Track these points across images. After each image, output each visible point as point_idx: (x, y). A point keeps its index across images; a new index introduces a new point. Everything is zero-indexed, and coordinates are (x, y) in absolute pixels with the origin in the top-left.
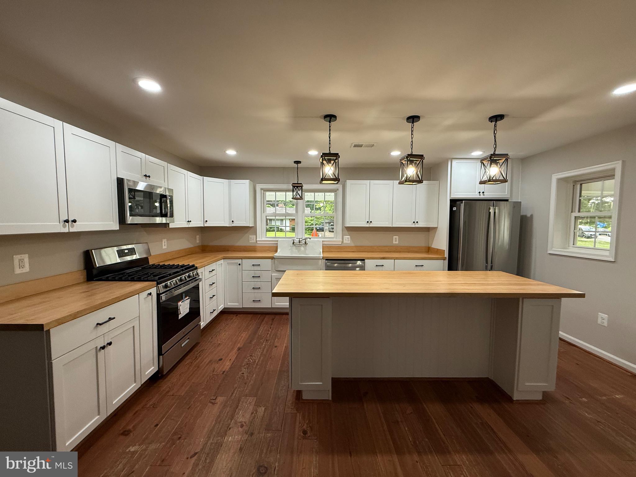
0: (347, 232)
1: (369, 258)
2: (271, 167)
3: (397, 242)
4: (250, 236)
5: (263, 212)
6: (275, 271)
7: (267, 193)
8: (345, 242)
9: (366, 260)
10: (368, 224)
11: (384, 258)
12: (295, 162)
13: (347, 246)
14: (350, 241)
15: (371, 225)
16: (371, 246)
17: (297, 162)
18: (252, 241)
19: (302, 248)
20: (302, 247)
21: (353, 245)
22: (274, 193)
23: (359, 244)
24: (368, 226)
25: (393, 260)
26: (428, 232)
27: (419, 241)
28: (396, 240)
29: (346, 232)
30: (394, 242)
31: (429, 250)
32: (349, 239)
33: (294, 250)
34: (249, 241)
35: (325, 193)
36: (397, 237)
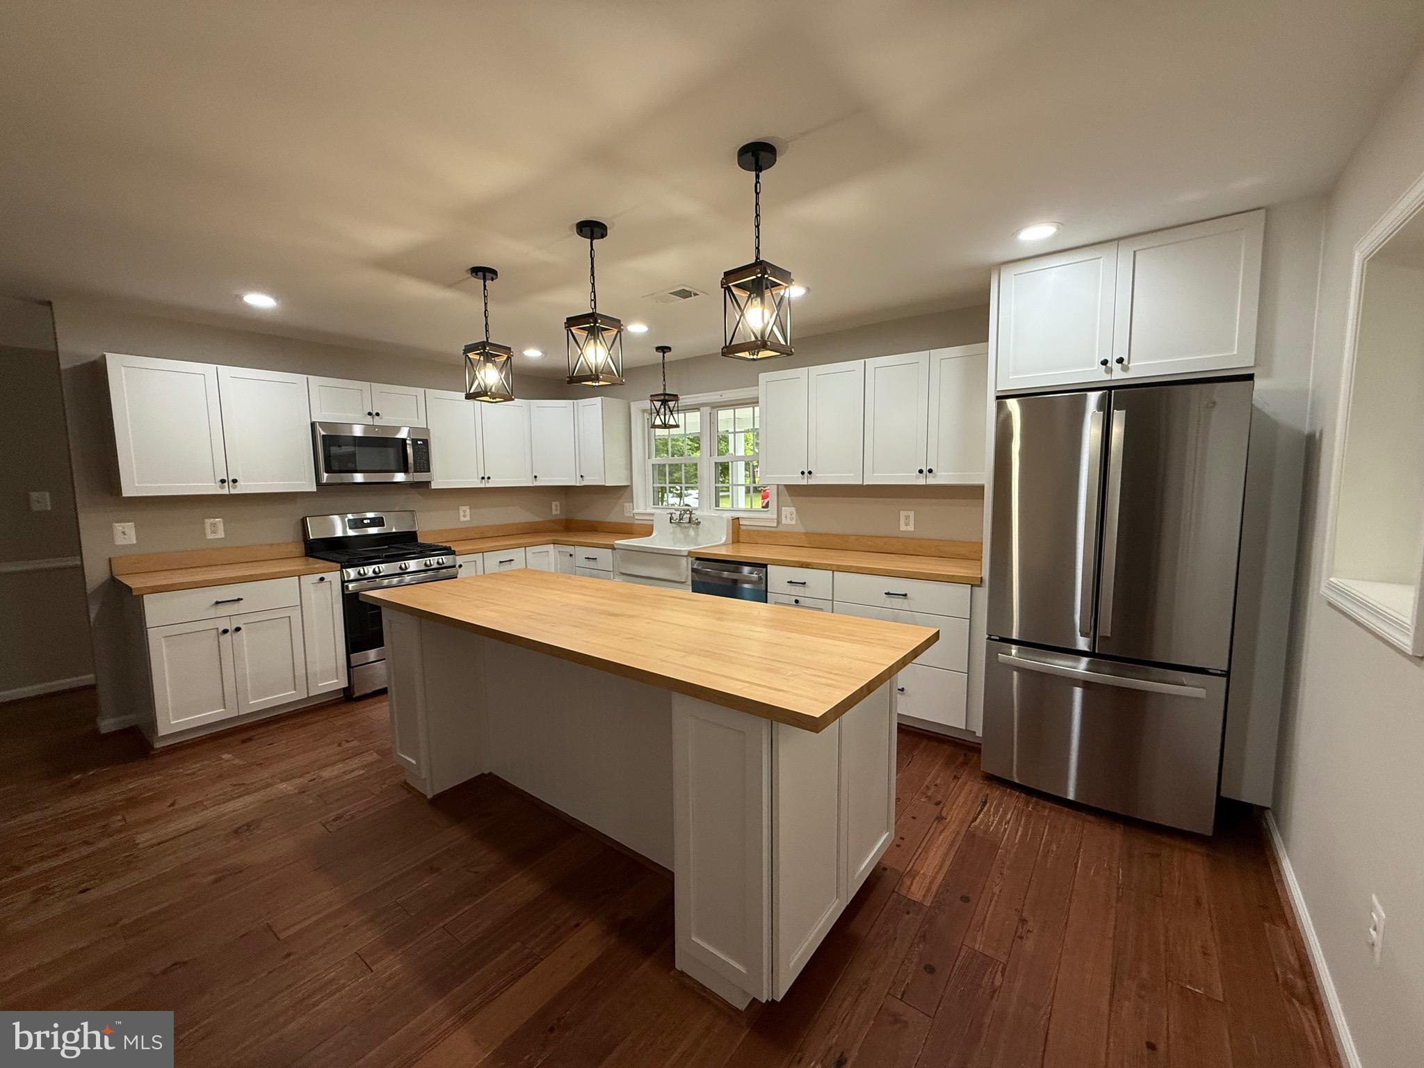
0: (789, 498)
1: (775, 563)
2: (650, 366)
3: (911, 528)
4: (626, 504)
5: (647, 457)
8: (784, 521)
9: (768, 566)
10: (806, 479)
11: (807, 566)
12: (658, 349)
13: (789, 533)
14: (796, 520)
16: (843, 536)
17: (664, 349)
18: (629, 514)
21: (802, 529)
23: (815, 527)
25: (829, 572)
28: (907, 522)
29: (786, 498)
30: (903, 528)
32: (795, 516)
34: (624, 514)
35: (736, 410)
36: (912, 514)
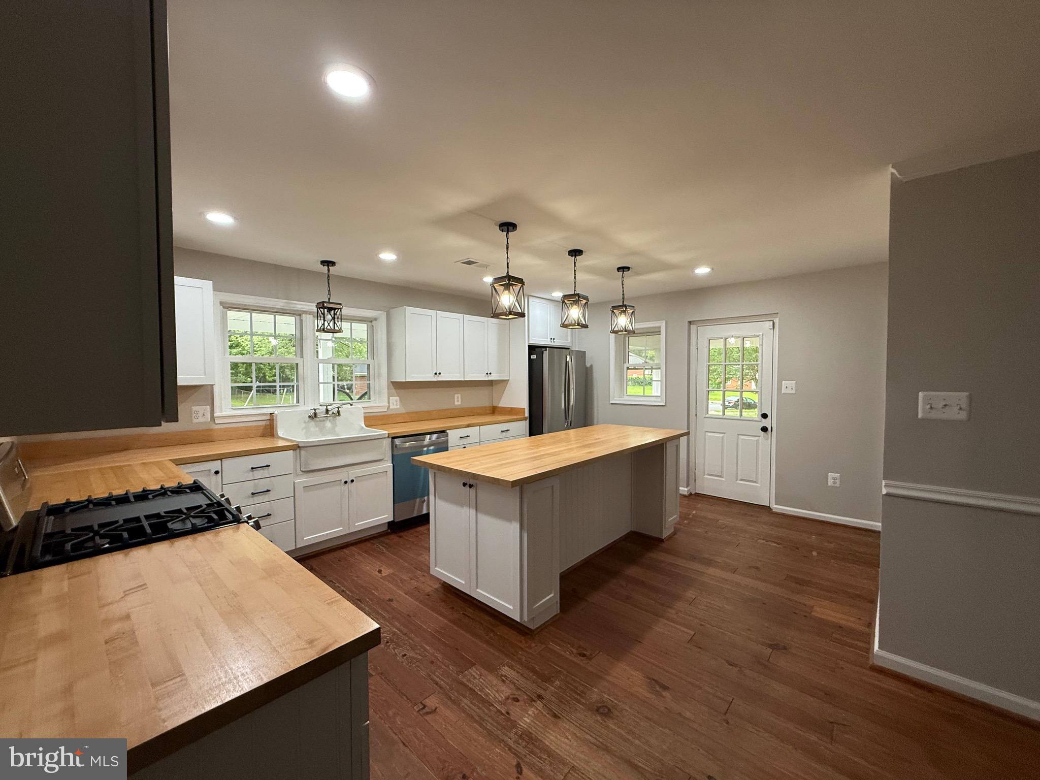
0: (396, 391)
1: (451, 428)
2: (247, 260)
3: (460, 403)
4: (194, 408)
6: (302, 473)
7: (228, 312)
8: (391, 407)
10: (436, 377)
11: (469, 426)
12: (323, 262)
13: (396, 414)
14: (400, 405)
15: (440, 379)
17: (328, 263)
18: (201, 420)
19: (328, 424)
20: (328, 421)
21: (403, 411)
22: (246, 315)
23: (414, 408)
24: (435, 379)
25: (478, 427)
26: (491, 387)
27: (480, 399)
28: (458, 400)
29: (393, 391)
30: (456, 403)
31: (494, 410)
32: (398, 402)
33: (312, 429)
34: (192, 420)
35: (353, 324)
36: (459, 395)
